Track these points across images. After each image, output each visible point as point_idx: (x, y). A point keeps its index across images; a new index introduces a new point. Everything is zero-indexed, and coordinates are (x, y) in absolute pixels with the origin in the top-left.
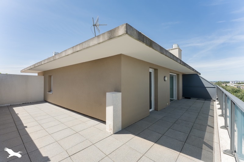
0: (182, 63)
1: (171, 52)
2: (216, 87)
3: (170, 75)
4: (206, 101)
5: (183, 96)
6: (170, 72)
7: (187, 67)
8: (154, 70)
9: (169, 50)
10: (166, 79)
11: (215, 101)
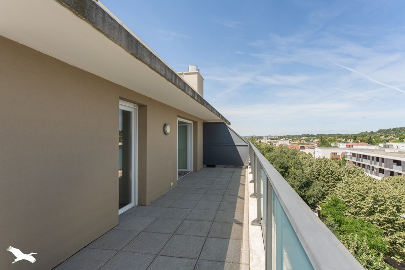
0: (196, 98)
1: (186, 78)
2: (248, 144)
3: (180, 122)
4: (237, 170)
5: (204, 163)
6: (179, 116)
7: (206, 107)
8: (137, 108)
9: (182, 74)
10: (168, 129)
11: (247, 167)
